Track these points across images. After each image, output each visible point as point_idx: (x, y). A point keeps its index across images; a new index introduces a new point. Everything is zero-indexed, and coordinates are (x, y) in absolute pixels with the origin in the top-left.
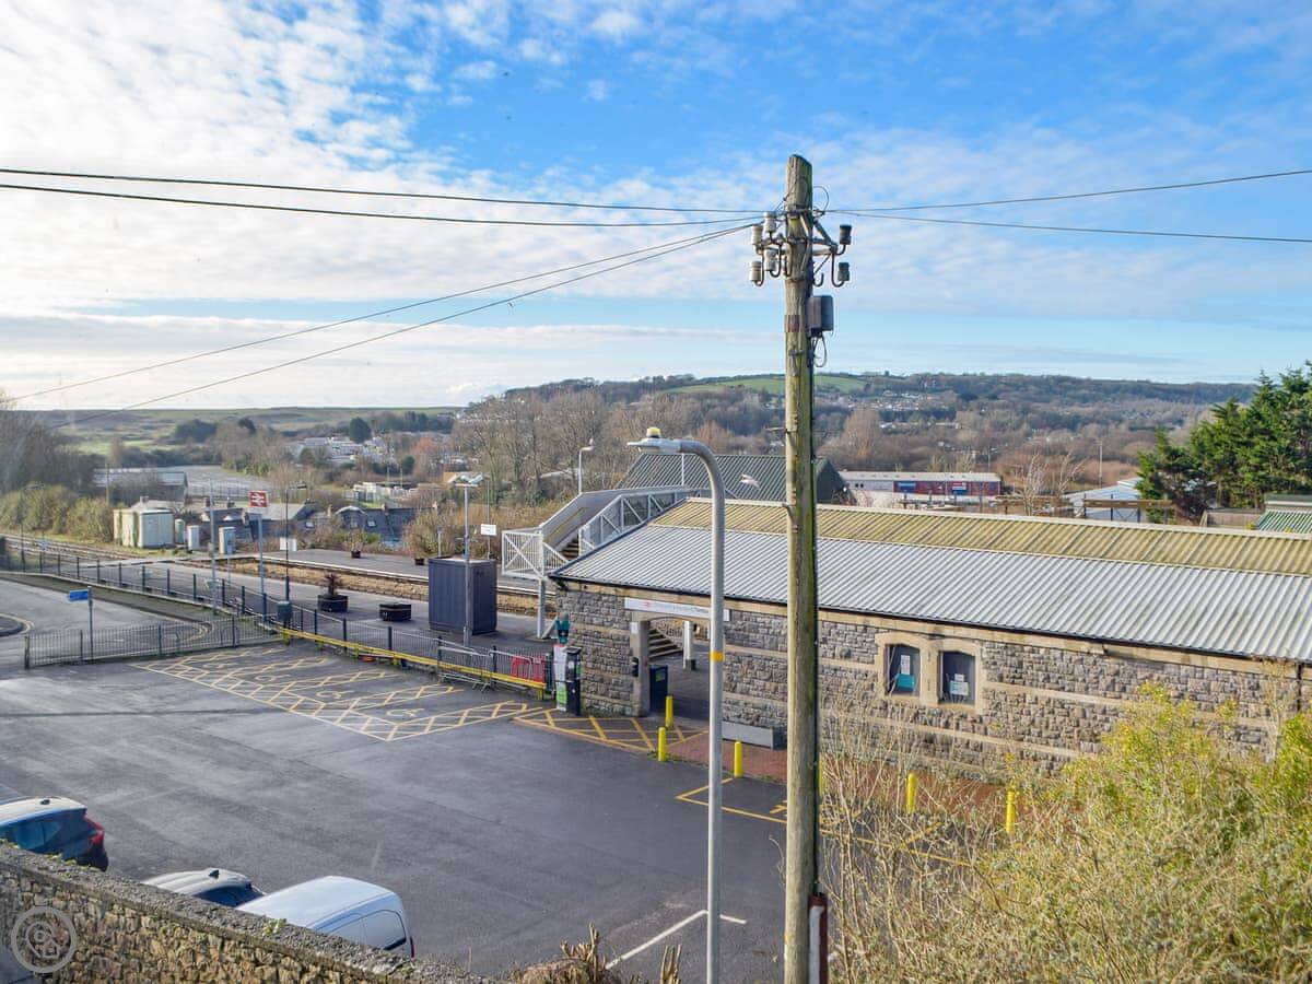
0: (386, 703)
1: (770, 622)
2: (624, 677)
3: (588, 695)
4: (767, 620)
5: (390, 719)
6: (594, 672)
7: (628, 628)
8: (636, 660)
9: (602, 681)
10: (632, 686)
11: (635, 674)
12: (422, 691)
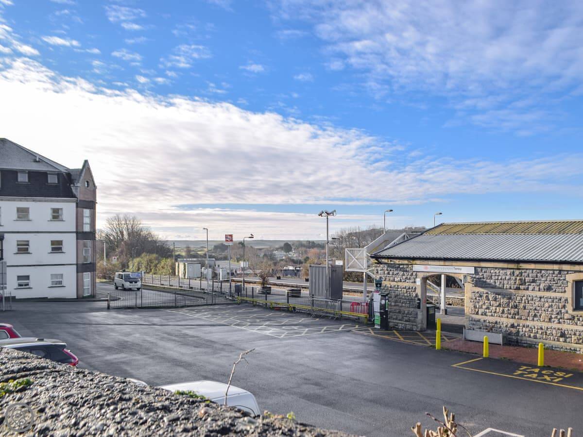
0: (282, 324)
1: (499, 272)
2: (412, 309)
3: (392, 321)
4: (497, 271)
5: (284, 329)
6: (395, 308)
7: (415, 282)
8: (419, 299)
9: (399, 312)
10: (417, 314)
11: (419, 307)
12: (303, 320)
